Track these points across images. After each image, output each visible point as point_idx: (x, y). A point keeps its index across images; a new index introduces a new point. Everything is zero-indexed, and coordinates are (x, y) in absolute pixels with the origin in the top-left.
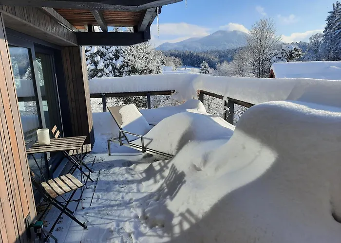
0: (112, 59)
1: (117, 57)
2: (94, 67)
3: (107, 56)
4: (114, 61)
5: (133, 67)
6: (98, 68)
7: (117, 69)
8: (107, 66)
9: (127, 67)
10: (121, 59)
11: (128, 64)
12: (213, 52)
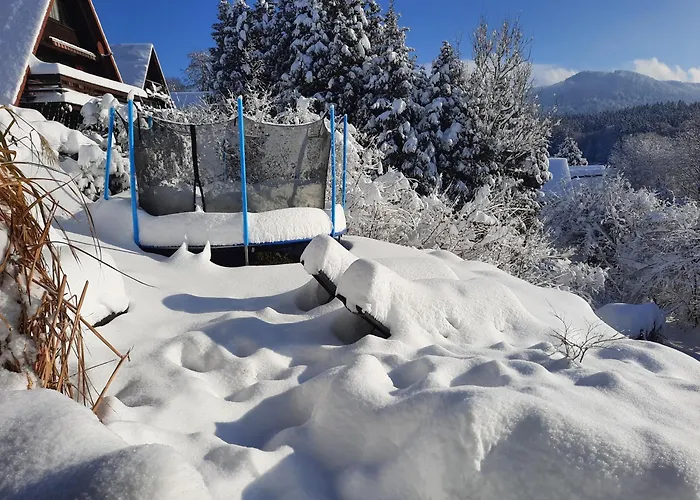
0: (434, 128)
1: (445, 124)
2: (395, 148)
3: (423, 122)
4: (439, 134)
5: (485, 148)
6: (405, 149)
7: (445, 152)
8: (422, 144)
9: (470, 146)
10: (456, 128)
11: (471, 141)
12: (569, 118)
